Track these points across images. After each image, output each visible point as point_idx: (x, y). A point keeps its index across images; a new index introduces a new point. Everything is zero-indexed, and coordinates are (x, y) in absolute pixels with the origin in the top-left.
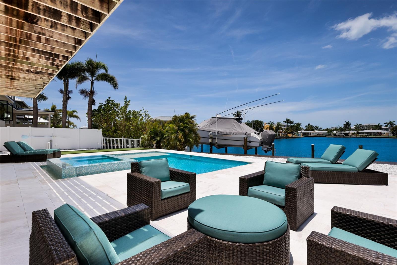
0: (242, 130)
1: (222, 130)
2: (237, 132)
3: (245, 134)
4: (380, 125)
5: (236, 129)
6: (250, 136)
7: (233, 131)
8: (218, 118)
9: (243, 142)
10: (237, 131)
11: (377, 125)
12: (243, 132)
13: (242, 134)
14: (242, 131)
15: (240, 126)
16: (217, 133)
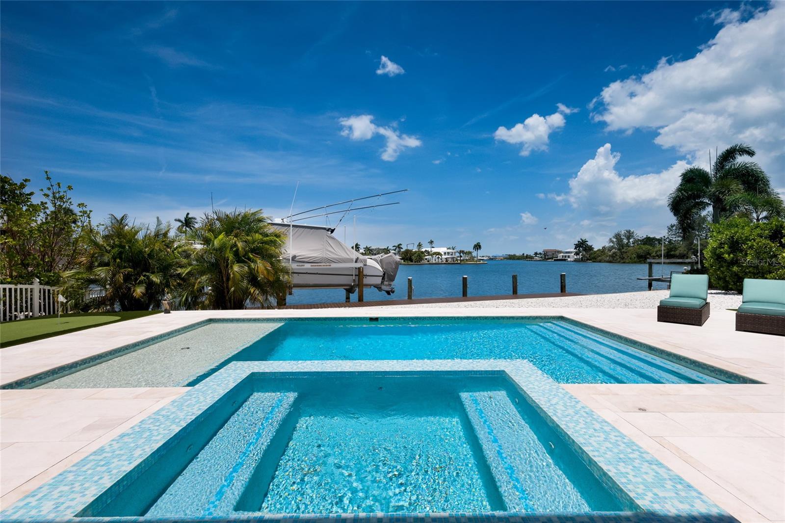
0: (346, 253)
1: (303, 254)
2: (338, 257)
3: (356, 262)
4: (389, 248)
5: (333, 251)
6: (366, 265)
7: (329, 255)
8: (293, 226)
9: (352, 276)
10: (337, 255)
11: (386, 248)
12: (352, 257)
13: (350, 260)
14: (349, 256)
15: (341, 245)
16: (292, 260)
